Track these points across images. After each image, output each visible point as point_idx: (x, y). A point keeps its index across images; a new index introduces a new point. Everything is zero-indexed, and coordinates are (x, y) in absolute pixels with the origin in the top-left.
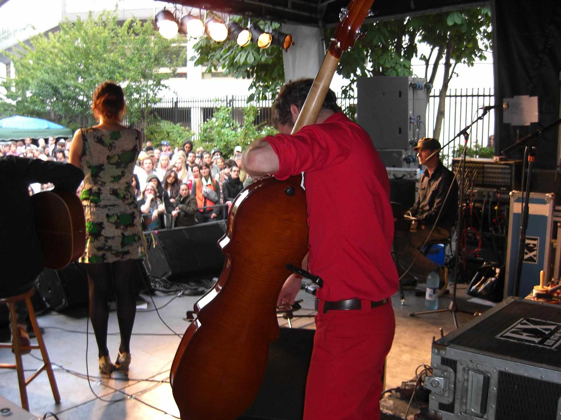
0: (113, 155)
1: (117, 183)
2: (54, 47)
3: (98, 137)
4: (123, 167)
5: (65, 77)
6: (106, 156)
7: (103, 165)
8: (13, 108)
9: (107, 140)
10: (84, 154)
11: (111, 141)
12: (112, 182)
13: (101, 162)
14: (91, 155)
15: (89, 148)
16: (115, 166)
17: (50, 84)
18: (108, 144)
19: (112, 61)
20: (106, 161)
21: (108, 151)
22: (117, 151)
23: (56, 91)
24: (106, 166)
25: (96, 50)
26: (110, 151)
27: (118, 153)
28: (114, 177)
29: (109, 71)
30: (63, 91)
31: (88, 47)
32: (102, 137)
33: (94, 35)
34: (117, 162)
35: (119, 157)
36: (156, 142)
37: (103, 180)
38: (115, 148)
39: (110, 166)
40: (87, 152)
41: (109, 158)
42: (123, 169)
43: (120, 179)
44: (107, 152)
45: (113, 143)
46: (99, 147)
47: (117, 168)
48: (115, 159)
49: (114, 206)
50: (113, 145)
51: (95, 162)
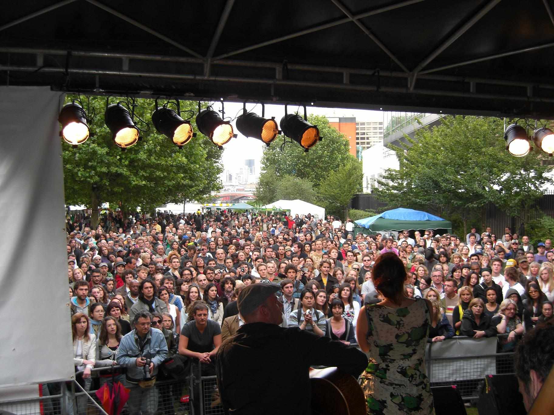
0: (402, 333)
1: (407, 360)
2: (436, 141)
3: (384, 315)
4: (414, 345)
5: (445, 171)
6: (394, 335)
7: (391, 345)
8: (398, 199)
9: (394, 318)
10: (370, 334)
11: (398, 319)
12: (402, 359)
13: (389, 342)
14: (378, 335)
15: (376, 328)
16: (405, 345)
17: (431, 178)
18: (396, 323)
19: (491, 155)
20: (394, 341)
21: (396, 329)
22: (407, 329)
23: (437, 184)
24: (395, 346)
25: (476, 144)
26: (398, 329)
27: (408, 331)
28: (404, 355)
29: (488, 165)
30: (443, 185)
31: (468, 141)
32: (389, 315)
33: (475, 129)
34: (407, 340)
35: (409, 335)
36: (537, 237)
37: (392, 358)
38: (403, 326)
39: (400, 345)
40: (373, 332)
41: (397, 336)
42: (414, 347)
43: (411, 356)
44: (395, 331)
45: (401, 320)
46: (387, 326)
47: (407, 347)
48: (404, 338)
49: (400, 385)
50: (401, 322)
51: (383, 342)
